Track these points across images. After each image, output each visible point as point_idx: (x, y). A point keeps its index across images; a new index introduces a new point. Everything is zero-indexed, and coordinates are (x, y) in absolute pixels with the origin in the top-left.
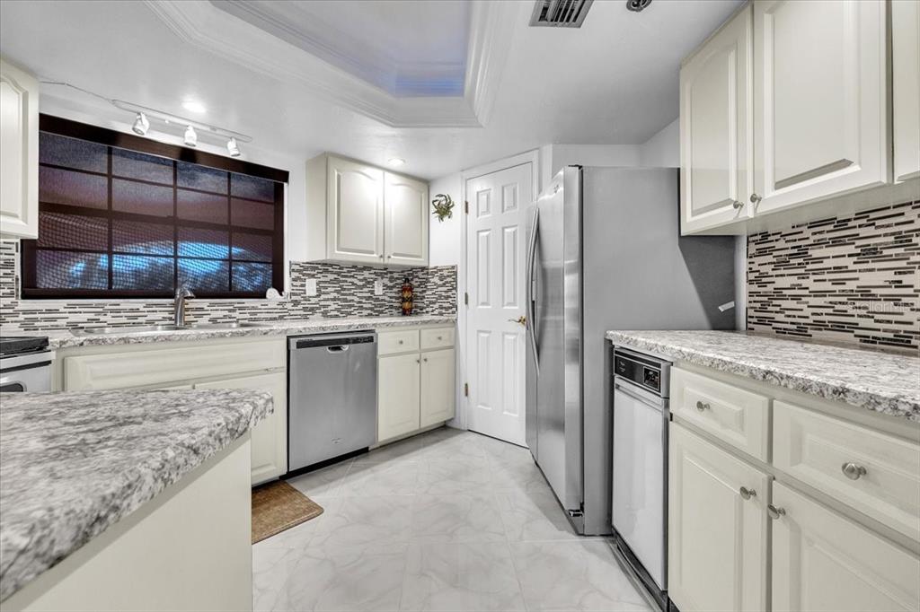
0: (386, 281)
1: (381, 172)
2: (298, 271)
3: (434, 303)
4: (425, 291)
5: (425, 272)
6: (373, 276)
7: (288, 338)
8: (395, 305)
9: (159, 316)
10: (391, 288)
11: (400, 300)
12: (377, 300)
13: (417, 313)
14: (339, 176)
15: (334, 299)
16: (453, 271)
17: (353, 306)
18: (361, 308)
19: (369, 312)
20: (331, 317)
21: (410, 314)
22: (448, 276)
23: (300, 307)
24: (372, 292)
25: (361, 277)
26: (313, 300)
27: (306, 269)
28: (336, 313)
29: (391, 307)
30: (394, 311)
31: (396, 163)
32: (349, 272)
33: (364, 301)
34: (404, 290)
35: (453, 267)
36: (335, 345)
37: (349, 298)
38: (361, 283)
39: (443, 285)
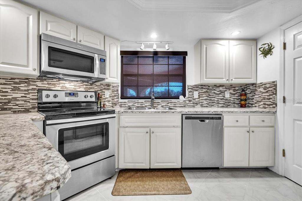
0: (232, 91)
1: (228, 41)
2: (191, 89)
3: (260, 102)
4: (254, 96)
5: (254, 86)
6: (225, 89)
7: (182, 115)
8: (236, 102)
9: (148, 104)
10: (234, 94)
11: (239, 100)
12: (226, 100)
13: (249, 107)
14: (206, 48)
15: (206, 99)
16: (274, 85)
17: (215, 102)
18: (219, 103)
19: (223, 105)
20: (204, 106)
21: (245, 107)
22: (270, 87)
23: (192, 102)
24: (224, 96)
25: (219, 90)
26: (197, 100)
27: (194, 88)
28: (206, 105)
29: (234, 103)
30: (236, 105)
32: (212, 88)
33: (220, 100)
34: (241, 95)
35: (274, 82)
36: (202, 120)
37: (212, 99)
38: (218, 93)
39: (267, 92)
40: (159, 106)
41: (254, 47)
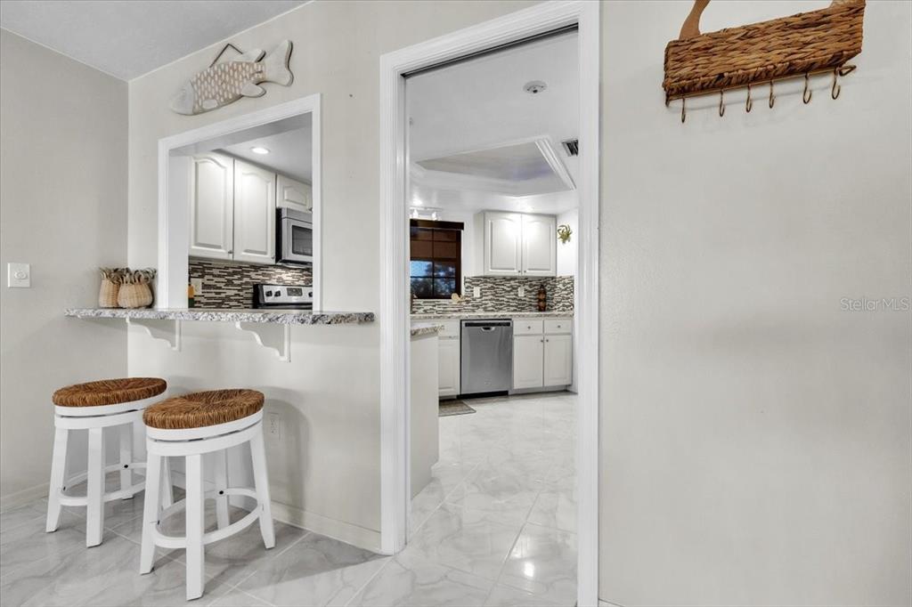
0: (527, 287)
1: (519, 215)
2: (469, 282)
3: (560, 302)
4: (554, 294)
5: (554, 280)
6: (518, 284)
7: (460, 320)
8: (533, 303)
10: (530, 292)
11: (537, 300)
12: (520, 300)
13: (549, 310)
14: (492, 224)
15: (491, 300)
16: (572, 281)
17: (503, 304)
18: (509, 305)
19: (515, 308)
20: (489, 310)
21: (544, 310)
22: (568, 283)
23: (470, 304)
24: (517, 295)
25: (509, 285)
26: (478, 300)
27: (474, 281)
28: (492, 308)
29: (531, 305)
30: (533, 308)
31: (529, 209)
32: (500, 282)
33: (511, 301)
34: (540, 293)
35: (571, 277)
36: (487, 326)
37: (501, 299)
38: (509, 289)
39: (565, 290)
40: (421, 311)
41: (552, 227)
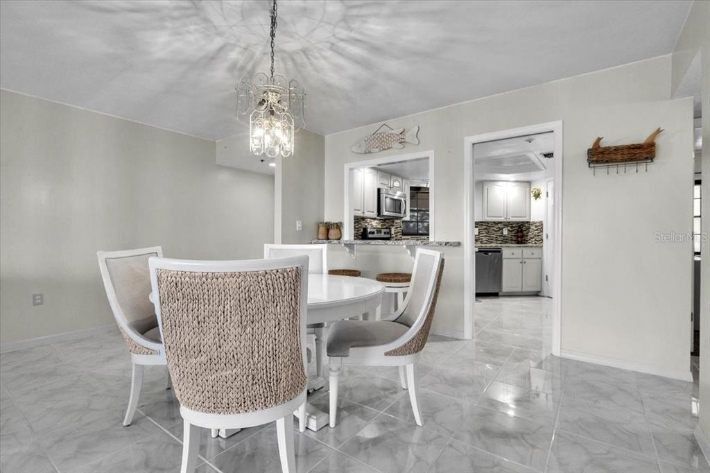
0: (509, 228)
1: (505, 183)
3: (532, 238)
4: (528, 233)
5: (528, 224)
6: (503, 226)
8: (513, 239)
10: (512, 231)
11: (516, 237)
12: (504, 236)
13: (524, 243)
14: (488, 189)
15: (485, 236)
16: (541, 224)
17: (493, 239)
18: (497, 240)
19: (501, 241)
21: (521, 243)
22: (539, 226)
24: (502, 233)
25: (497, 227)
28: (486, 242)
30: (513, 242)
31: (512, 179)
32: (492, 225)
33: (498, 237)
34: (518, 232)
35: (541, 222)
36: (485, 253)
37: (492, 236)
38: (497, 230)
39: (537, 230)
41: (528, 189)
